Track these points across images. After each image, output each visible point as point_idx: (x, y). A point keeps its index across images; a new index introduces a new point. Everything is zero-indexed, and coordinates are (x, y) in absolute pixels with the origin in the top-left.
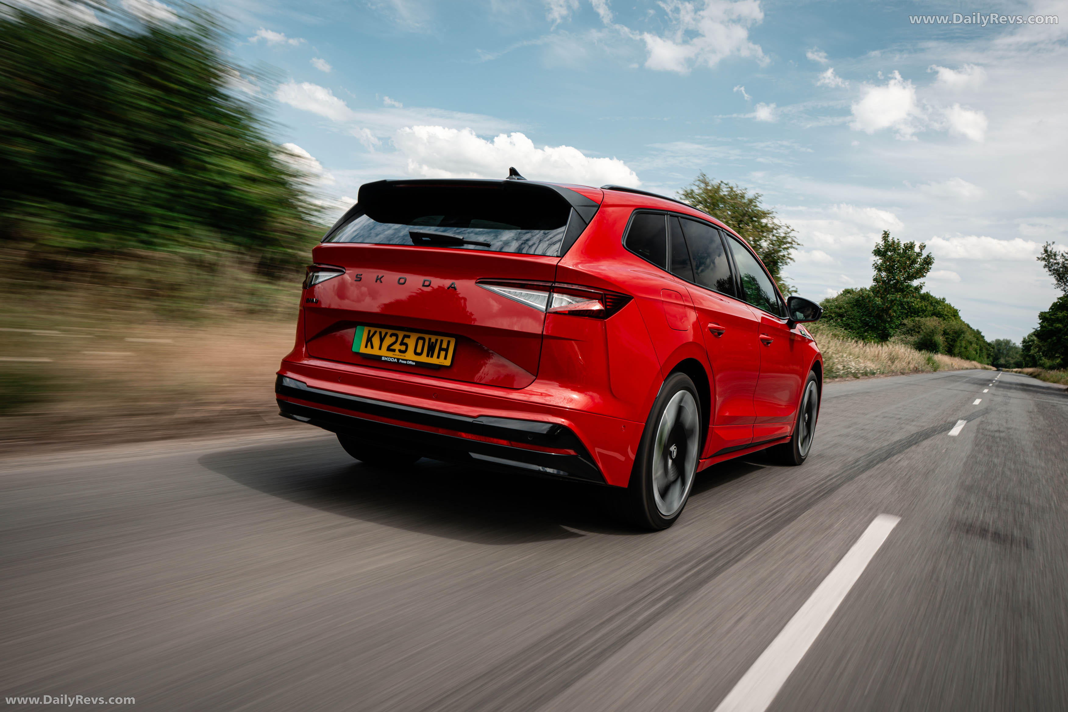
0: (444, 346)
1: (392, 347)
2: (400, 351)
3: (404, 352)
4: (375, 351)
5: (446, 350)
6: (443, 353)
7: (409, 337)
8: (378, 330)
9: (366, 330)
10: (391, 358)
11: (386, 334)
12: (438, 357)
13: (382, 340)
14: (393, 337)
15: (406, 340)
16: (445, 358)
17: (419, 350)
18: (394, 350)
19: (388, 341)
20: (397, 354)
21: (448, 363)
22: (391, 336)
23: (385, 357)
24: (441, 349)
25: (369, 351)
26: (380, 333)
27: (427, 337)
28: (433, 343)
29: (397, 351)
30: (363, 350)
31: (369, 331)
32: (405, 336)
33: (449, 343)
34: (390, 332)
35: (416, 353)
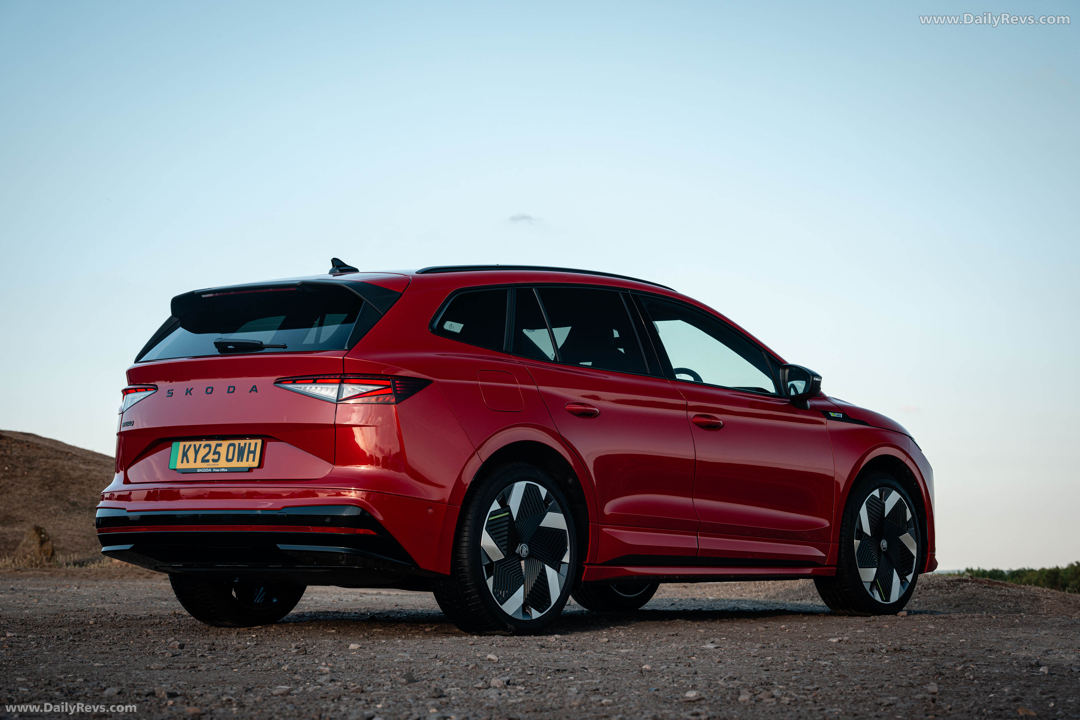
5: (254, 452)
10: (206, 468)
11: (200, 445)
12: (247, 460)
16: (254, 460)
18: (208, 461)
19: (203, 452)
20: (211, 464)
23: (200, 468)
24: (249, 452)
29: (211, 461)
31: (185, 446)
33: (256, 444)
34: (204, 443)
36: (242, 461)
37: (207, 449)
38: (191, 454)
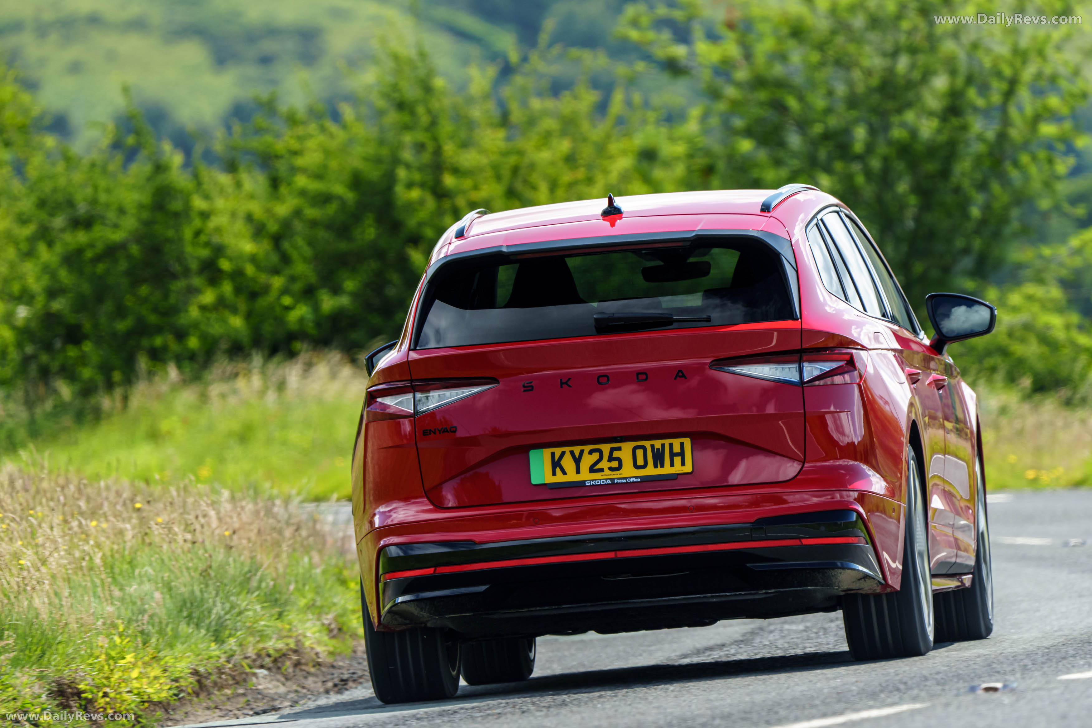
0: (677, 449)
1: (596, 467)
2: (611, 469)
3: (620, 468)
4: (572, 477)
5: (682, 454)
6: (677, 460)
7: (619, 449)
8: (567, 449)
9: (547, 453)
11: (582, 452)
12: (672, 465)
13: (577, 461)
14: (593, 454)
15: (616, 454)
16: (683, 464)
17: (640, 462)
18: (602, 470)
19: (588, 460)
21: (688, 468)
22: (591, 452)
24: (672, 455)
25: (560, 478)
26: (572, 453)
27: (647, 444)
28: (658, 449)
30: (550, 479)
31: (553, 454)
32: (612, 450)
33: (682, 445)
34: (587, 448)
35: (636, 467)
36: (662, 466)
37: (596, 456)
38: (568, 462)
